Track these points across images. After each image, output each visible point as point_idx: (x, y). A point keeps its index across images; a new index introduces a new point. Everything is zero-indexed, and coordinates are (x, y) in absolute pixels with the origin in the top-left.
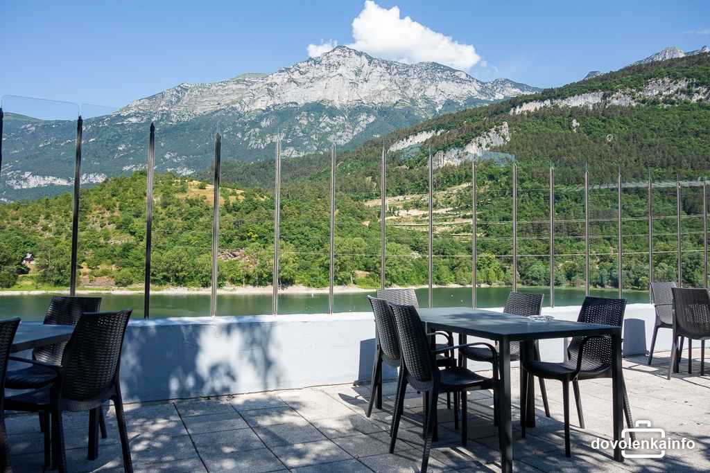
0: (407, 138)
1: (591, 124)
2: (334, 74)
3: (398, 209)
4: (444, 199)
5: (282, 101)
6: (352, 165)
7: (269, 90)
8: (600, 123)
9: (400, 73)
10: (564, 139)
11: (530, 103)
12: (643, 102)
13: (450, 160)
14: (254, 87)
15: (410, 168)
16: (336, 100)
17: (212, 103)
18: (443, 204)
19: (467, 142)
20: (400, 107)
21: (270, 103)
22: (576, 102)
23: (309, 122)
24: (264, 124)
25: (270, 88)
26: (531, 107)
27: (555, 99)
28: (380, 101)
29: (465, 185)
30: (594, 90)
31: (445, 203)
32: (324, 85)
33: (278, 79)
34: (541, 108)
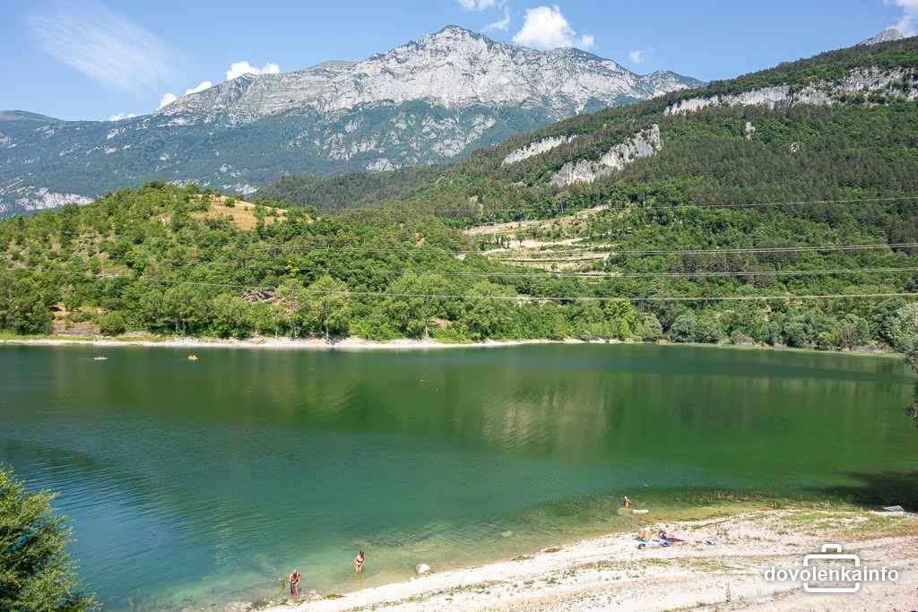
0: (529, 146)
1: (770, 128)
2: (442, 62)
3: (509, 240)
4: (570, 226)
5: (373, 98)
6: (455, 182)
7: (357, 83)
8: (782, 126)
9: (529, 63)
10: (733, 147)
11: (692, 100)
12: (843, 100)
13: (580, 175)
14: (337, 79)
15: (530, 185)
16: (444, 96)
17: (283, 100)
18: (568, 233)
19: (605, 151)
20: (528, 108)
21: (359, 100)
22: (752, 99)
23: (409, 126)
24: (349, 128)
25: (359, 80)
26: (692, 105)
27: (725, 95)
28: (501, 99)
29: (599, 209)
30: (778, 83)
31: (571, 231)
32: (430, 77)
33: (370, 69)
34: (705, 107)
